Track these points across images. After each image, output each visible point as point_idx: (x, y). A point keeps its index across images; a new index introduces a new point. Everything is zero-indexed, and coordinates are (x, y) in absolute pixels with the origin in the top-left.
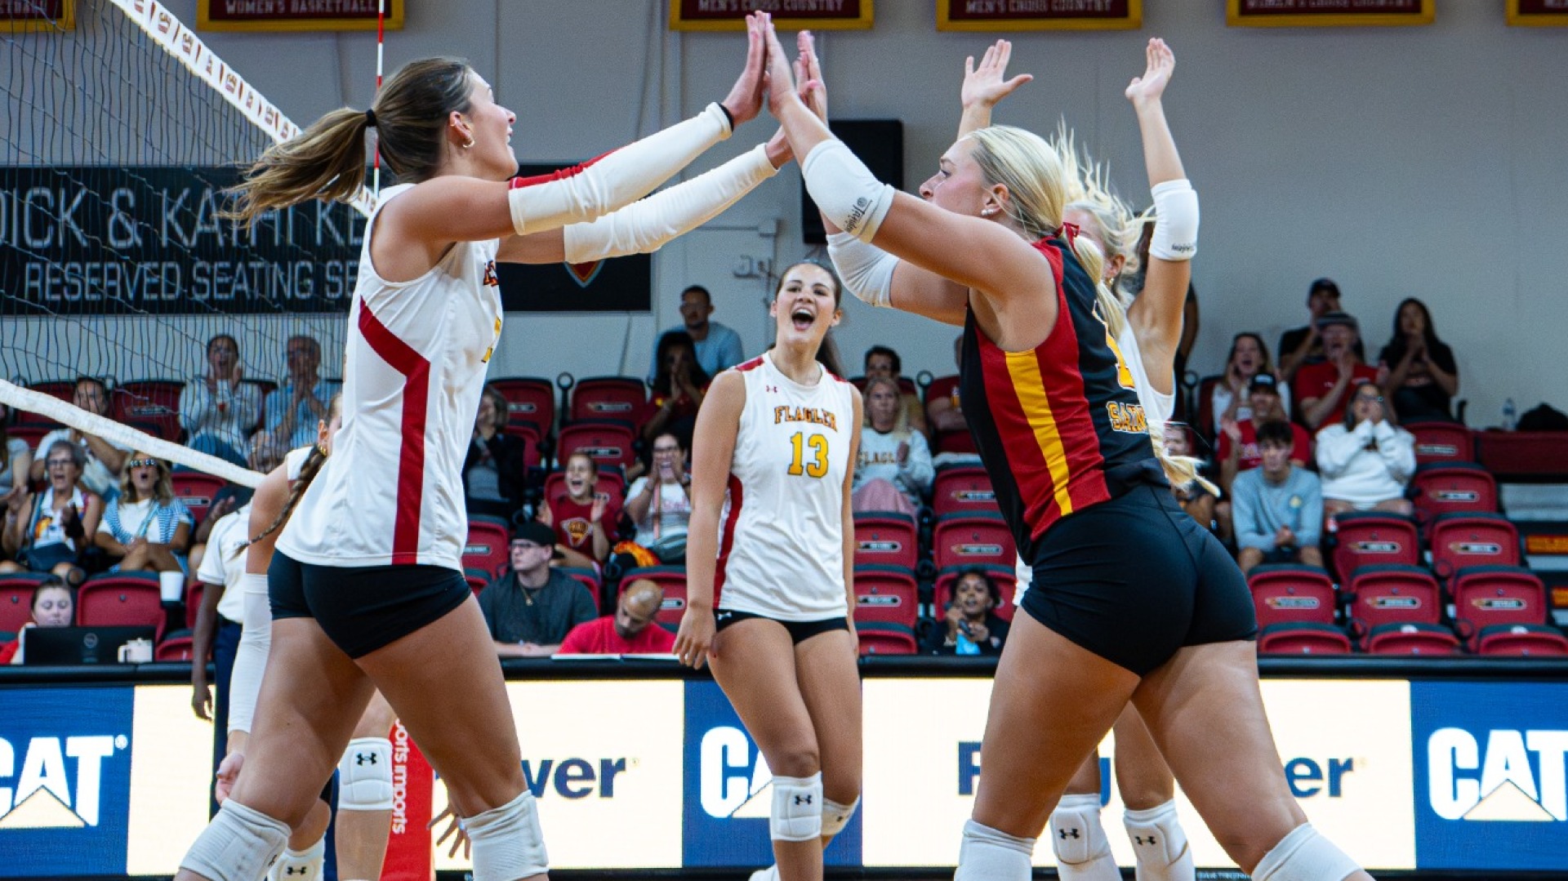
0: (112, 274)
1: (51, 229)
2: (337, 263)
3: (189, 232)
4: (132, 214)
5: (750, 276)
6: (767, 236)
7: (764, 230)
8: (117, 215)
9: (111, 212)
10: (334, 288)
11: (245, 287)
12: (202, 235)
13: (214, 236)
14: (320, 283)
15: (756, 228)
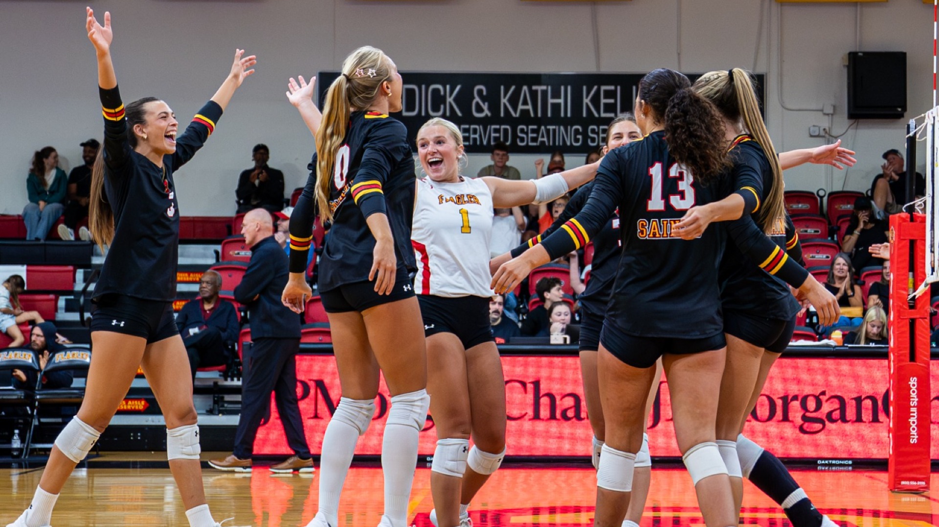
0: (475, 131)
1: (442, 107)
2: (595, 127)
3: (515, 109)
4: (484, 99)
5: (818, 136)
6: (828, 114)
7: (826, 111)
8: (477, 99)
9: (474, 98)
10: (593, 140)
11: (545, 139)
12: (522, 111)
13: (528, 111)
14: (586, 137)
15: (822, 110)
